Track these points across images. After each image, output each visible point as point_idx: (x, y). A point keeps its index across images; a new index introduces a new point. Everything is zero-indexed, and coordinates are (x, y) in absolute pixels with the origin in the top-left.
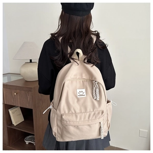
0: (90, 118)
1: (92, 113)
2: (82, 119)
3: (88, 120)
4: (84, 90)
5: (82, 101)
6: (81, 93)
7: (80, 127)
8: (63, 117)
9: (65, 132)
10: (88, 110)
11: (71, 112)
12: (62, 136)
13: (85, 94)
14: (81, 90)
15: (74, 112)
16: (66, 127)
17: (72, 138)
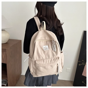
0: (52, 62)
1: (53, 59)
2: (47, 63)
3: (51, 63)
4: (47, 46)
5: (46, 52)
6: (46, 48)
7: (46, 67)
8: (36, 62)
9: (37, 71)
10: (50, 57)
11: (40, 59)
12: (36, 74)
13: (48, 48)
14: (45, 46)
15: (42, 59)
16: (38, 68)
17: (42, 74)
